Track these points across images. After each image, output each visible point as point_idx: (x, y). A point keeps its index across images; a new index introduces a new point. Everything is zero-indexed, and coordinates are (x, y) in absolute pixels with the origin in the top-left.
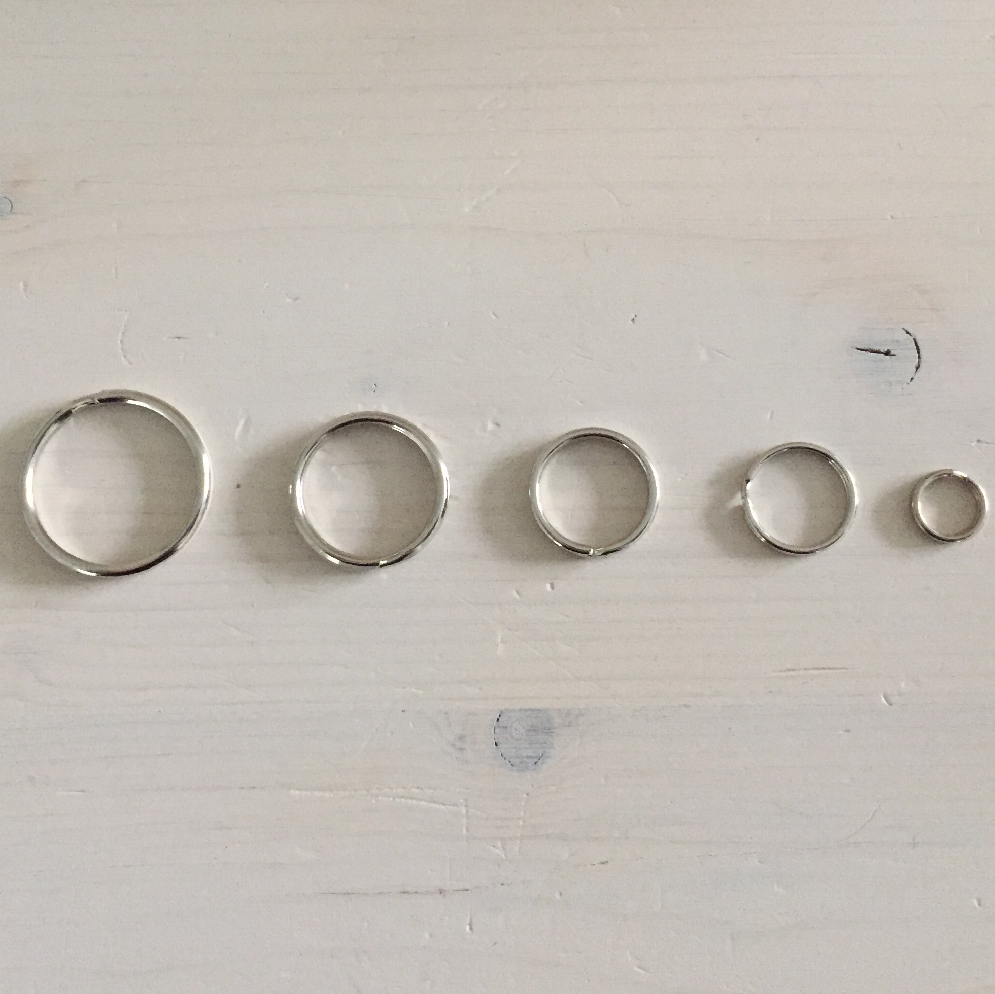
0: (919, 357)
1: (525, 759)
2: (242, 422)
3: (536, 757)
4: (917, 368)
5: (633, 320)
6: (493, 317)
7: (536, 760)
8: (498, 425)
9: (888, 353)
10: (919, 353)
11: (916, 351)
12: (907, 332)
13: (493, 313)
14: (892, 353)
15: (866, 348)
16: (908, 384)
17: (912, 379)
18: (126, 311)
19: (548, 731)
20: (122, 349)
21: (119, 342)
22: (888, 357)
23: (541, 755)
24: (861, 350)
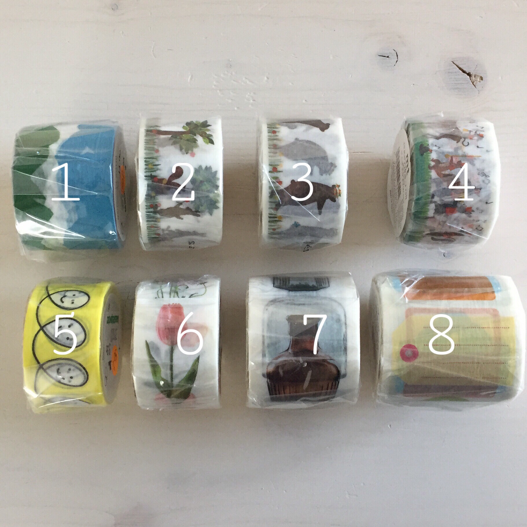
2: (190, 77)
4: (396, 62)
8: (268, 78)
9: (388, 57)
11: (397, 56)
12: (394, 50)
15: (382, 55)
16: (393, 67)
17: (395, 65)
20: (153, 53)
21: (152, 51)
24: (380, 56)
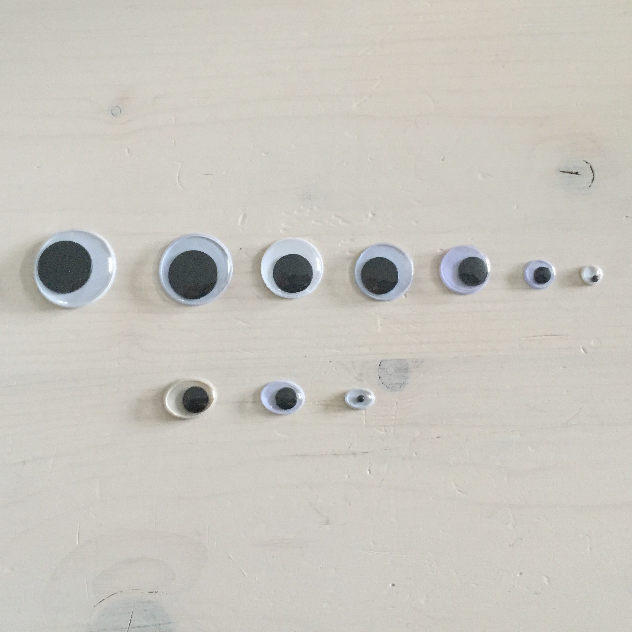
0: (593, 175)
1: (395, 385)
2: (241, 217)
3: (401, 384)
4: (593, 181)
5: (443, 160)
6: (370, 160)
7: (401, 385)
8: (374, 215)
11: (592, 172)
12: (587, 162)
14: (579, 173)
16: (588, 188)
17: (590, 186)
18: (180, 162)
19: (406, 370)
20: (178, 181)
21: (177, 177)
22: (577, 175)
23: (403, 382)
24: (562, 172)
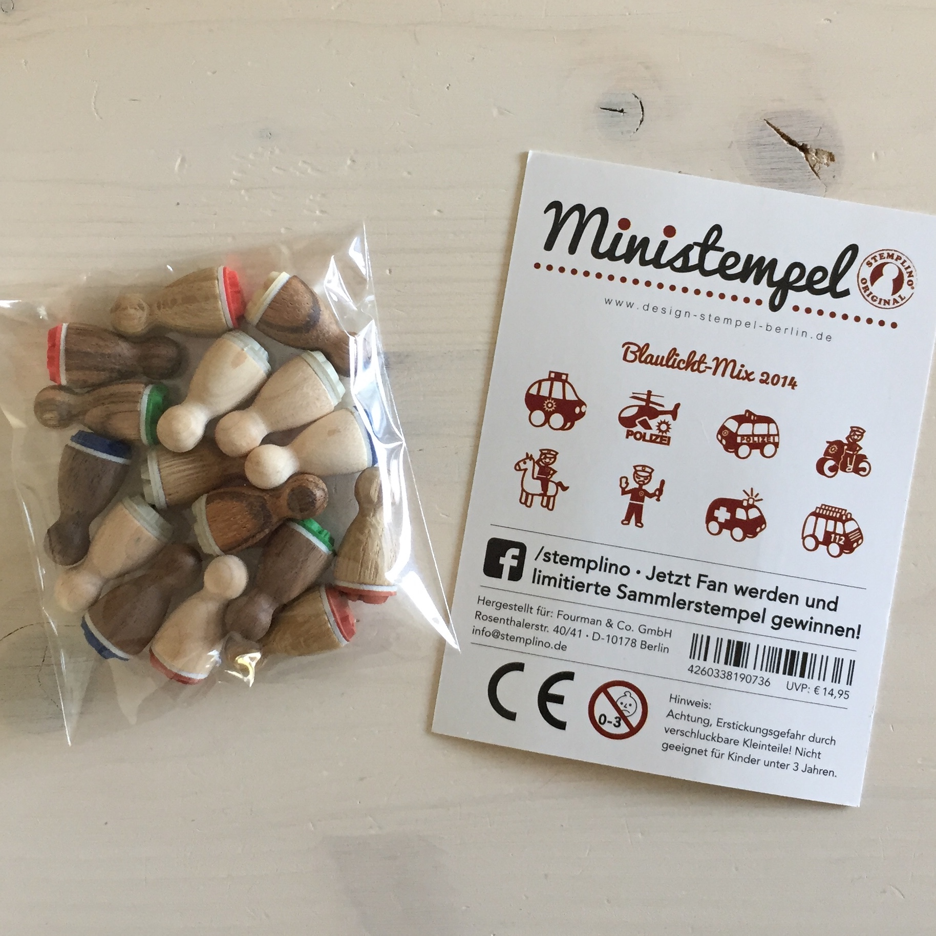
0: (643, 114)
2: (179, 160)
4: (641, 122)
5: (448, 88)
6: (351, 85)
8: (353, 161)
9: (622, 111)
10: (643, 111)
11: (641, 110)
12: (636, 97)
13: (351, 83)
14: (624, 111)
15: (608, 107)
16: (634, 133)
17: (637, 129)
18: (96, 81)
20: (95, 108)
21: (93, 104)
22: (622, 114)
24: (604, 109)
